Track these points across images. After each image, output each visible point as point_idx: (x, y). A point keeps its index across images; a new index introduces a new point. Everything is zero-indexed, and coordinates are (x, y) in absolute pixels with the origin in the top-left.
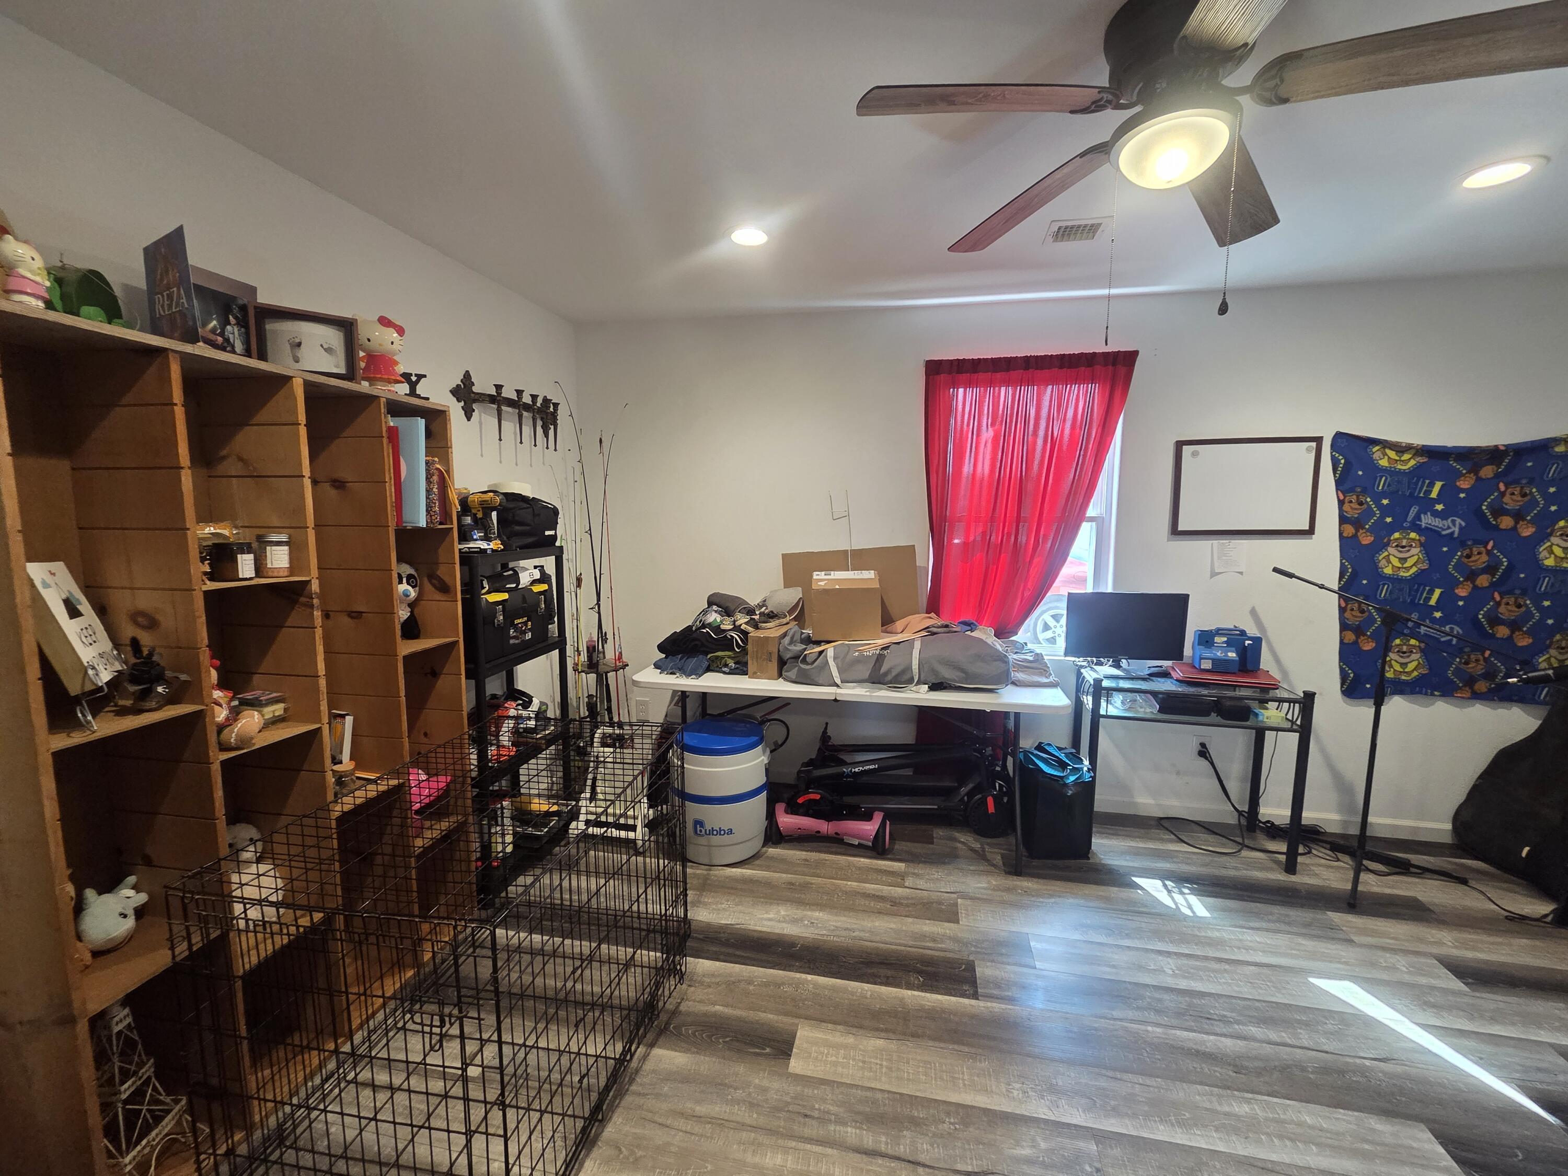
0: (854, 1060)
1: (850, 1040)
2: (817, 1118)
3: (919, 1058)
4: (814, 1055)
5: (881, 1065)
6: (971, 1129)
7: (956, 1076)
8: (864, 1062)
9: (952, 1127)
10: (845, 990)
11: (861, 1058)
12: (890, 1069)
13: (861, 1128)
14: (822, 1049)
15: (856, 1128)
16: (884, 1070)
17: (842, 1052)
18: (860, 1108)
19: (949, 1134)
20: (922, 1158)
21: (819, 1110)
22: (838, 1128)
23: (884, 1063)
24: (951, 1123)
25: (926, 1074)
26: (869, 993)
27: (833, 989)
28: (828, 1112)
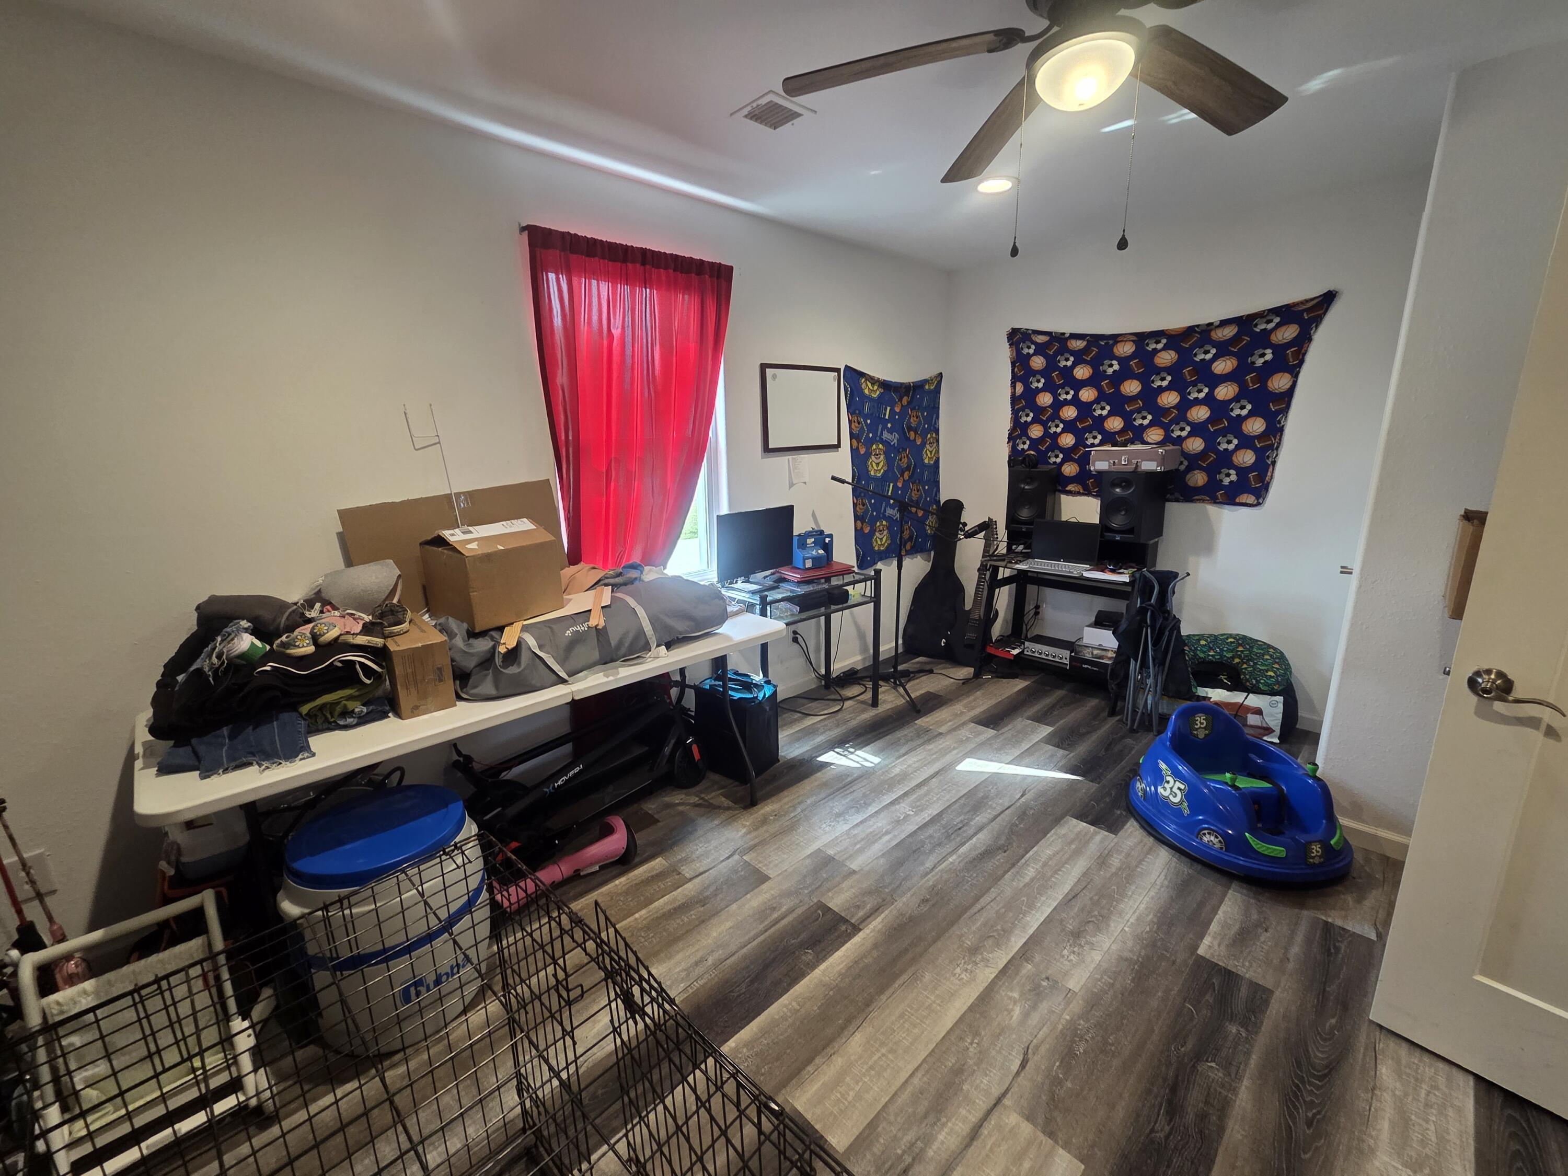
0: (864, 1075)
1: (838, 1062)
2: (914, 1159)
3: (893, 1018)
4: (835, 1110)
5: (883, 1055)
6: (983, 1033)
7: (927, 1004)
8: (872, 1068)
9: (975, 1045)
10: (774, 1023)
11: (865, 1067)
12: (891, 1051)
13: (944, 1125)
14: (833, 1097)
15: (942, 1129)
16: (890, 1056)
17: (848, 1079)
18: (921, 1109)
19: (980, 1052)
20: (996, 1091)
21: (904, 1152)
22: (934, 1147)
23: (884, 1051)
24: (971, 1044)
25: (915, 1026)
26: (794, 1004)
27: (764, 1032)
28: (912, 1145)
